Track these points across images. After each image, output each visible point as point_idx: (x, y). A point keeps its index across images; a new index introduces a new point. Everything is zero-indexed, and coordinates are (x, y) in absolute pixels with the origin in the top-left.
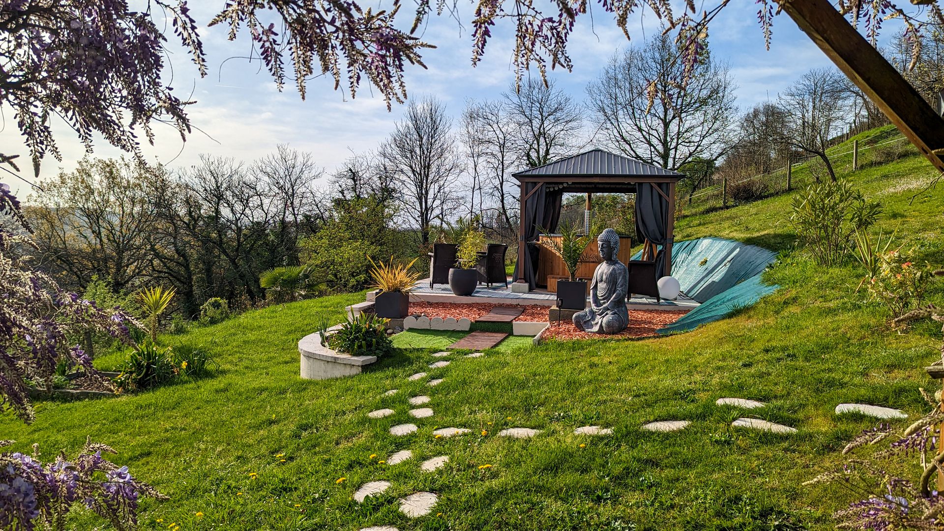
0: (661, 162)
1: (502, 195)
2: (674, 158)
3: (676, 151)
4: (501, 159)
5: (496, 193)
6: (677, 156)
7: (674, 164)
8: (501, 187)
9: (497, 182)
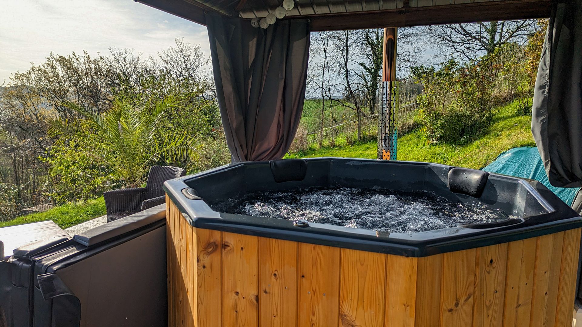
0: (489, 37)
1: (347, 72)
2: (501, 33)
3: (503, 27)
4: (346, 42)
5: (343, 71)
6: (504, 32)
7: (500, 39)
8: (346, 65)
9: (342, 61)
